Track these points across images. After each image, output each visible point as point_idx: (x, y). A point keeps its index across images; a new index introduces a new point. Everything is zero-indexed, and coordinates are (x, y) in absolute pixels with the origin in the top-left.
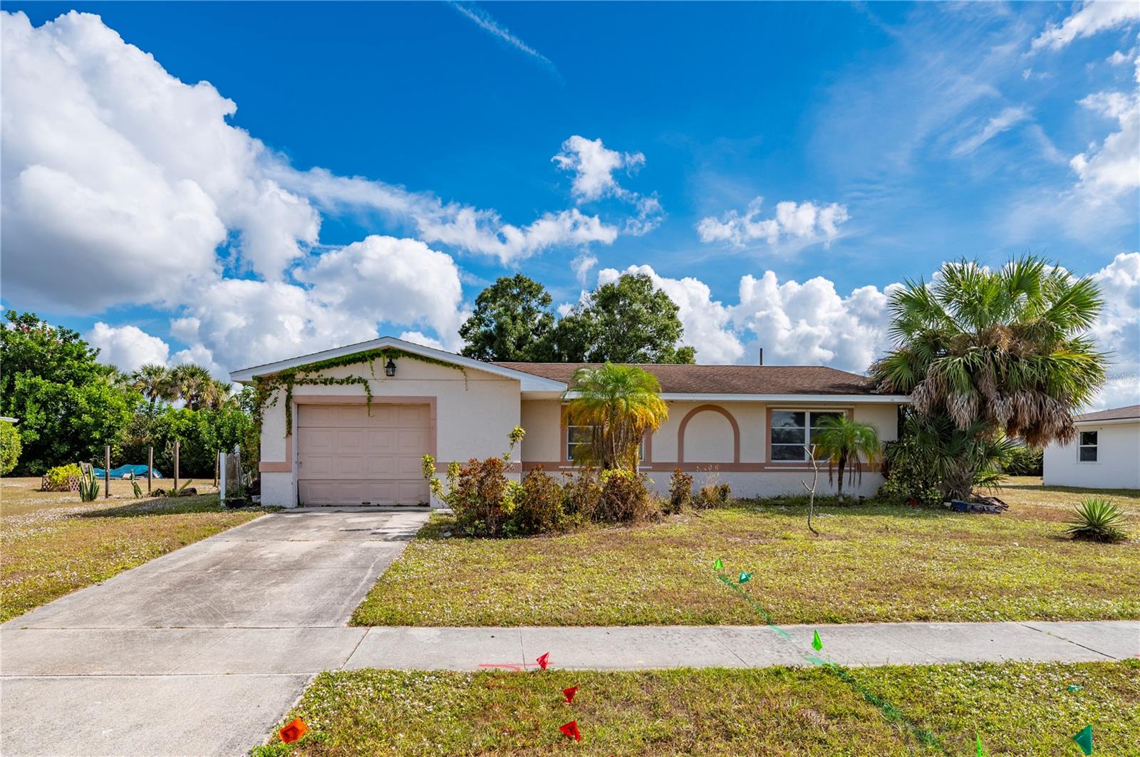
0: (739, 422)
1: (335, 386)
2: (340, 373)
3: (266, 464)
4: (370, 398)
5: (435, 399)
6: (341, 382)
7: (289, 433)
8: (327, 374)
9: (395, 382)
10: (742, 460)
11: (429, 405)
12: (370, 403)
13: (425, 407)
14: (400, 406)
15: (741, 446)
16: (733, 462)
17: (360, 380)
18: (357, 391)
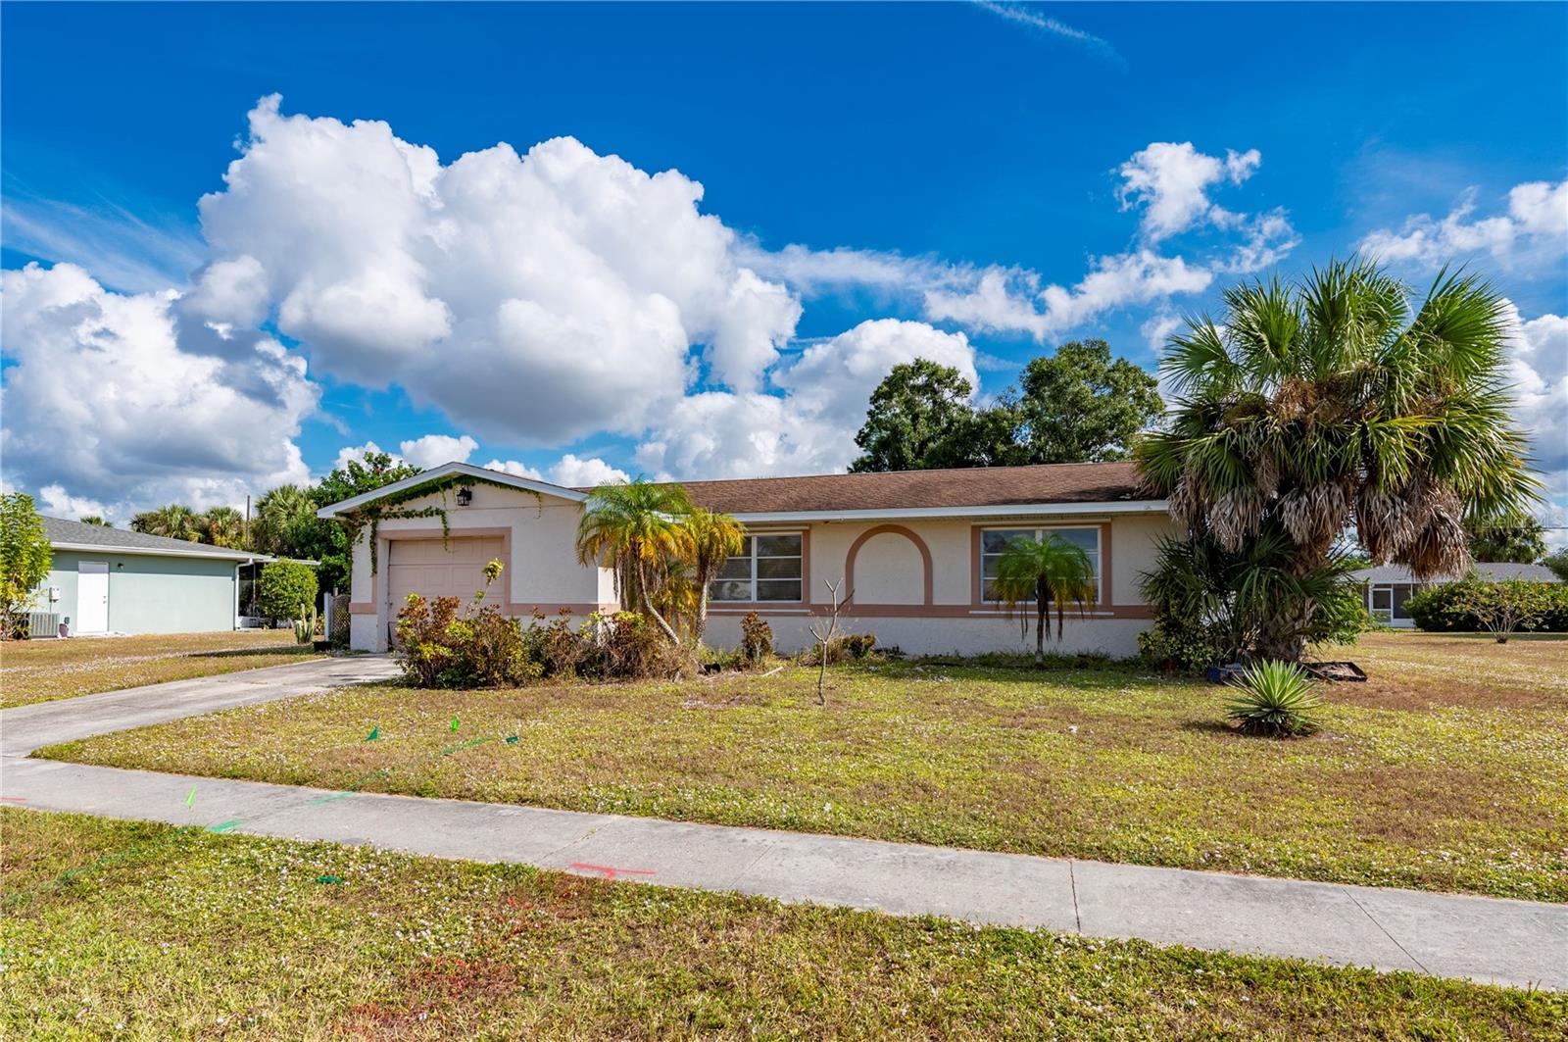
0: (932, 547)
1: (417, 519)
2: (420, 504)
3: (356, 604)
4: (447, 531)
5: (509, 529)
6: (420, 515)
7: (375, 571)
8: (408, 506)
9: (472, 512)
10: (937, 601)
11: (503, 537)
12: (447, 538)
13: (498, 539)
14: (482, 538)
15: (935, 581)
16: (922, 603)
17: (438, 512)
18: (434, 524)
